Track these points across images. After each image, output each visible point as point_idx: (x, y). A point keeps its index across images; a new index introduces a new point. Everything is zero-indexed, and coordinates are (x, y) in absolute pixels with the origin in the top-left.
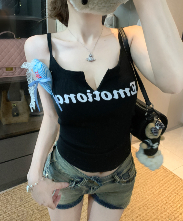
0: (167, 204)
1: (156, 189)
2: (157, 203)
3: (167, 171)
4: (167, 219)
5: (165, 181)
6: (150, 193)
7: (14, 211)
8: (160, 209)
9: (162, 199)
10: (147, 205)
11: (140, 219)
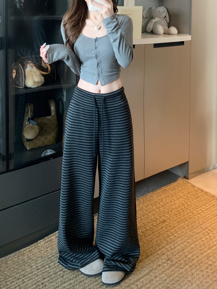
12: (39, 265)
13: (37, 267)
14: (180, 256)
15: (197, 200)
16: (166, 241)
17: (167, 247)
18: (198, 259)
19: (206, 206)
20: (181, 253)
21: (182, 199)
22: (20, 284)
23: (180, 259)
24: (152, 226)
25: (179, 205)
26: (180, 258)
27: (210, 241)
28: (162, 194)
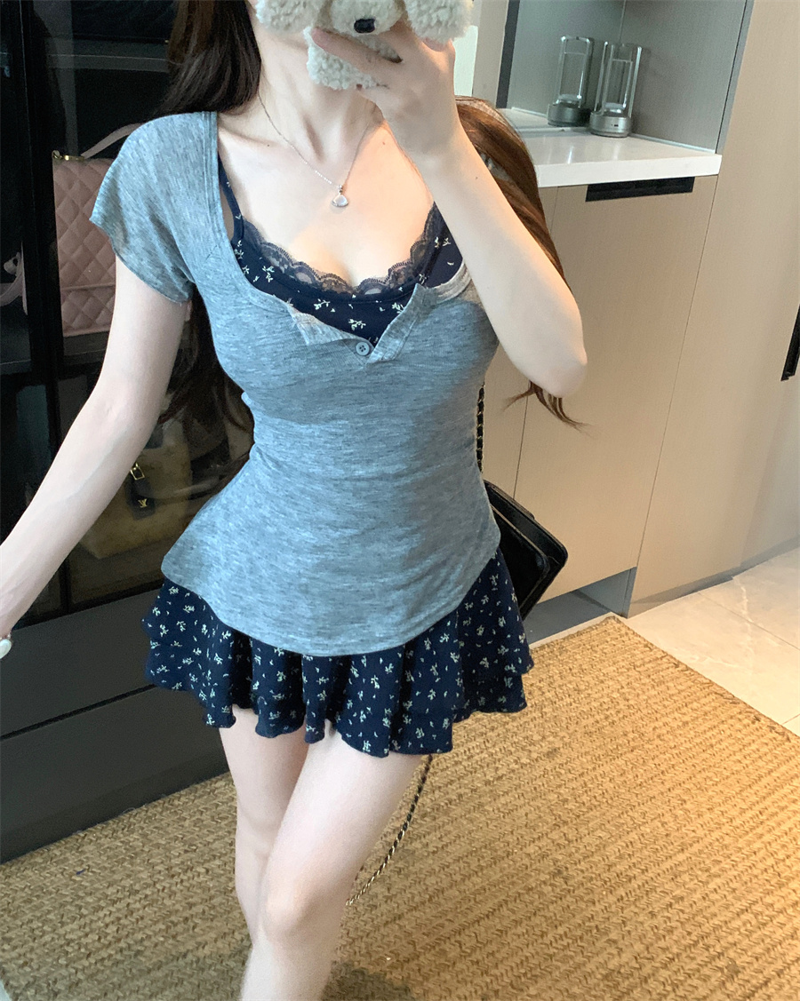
0: (788, 862)
1: (745, 807)
2: (748, 858)
3: (788, 739)
4: (790, 911)
5: (778, 775)
6: (715, 821)
7: (167, 885)
8: (760, 878)
9: (769, 843)
10: (707, 862)
11: (682, 911)
12: (176, 861)
13: (171, 868)
14: (591, 867)
15: (656, 693)
16: (553, 817)
17: (555, 835)
18: (645, 878)
19: (684, 714)
20: (596, 858)
21: (611, 683)
22: (121, 916)
23: (594, 876)
24: (517, 766)
25: (601, 705)
26: (592, 873)
27: (685, 826)
28: (551, 662)
